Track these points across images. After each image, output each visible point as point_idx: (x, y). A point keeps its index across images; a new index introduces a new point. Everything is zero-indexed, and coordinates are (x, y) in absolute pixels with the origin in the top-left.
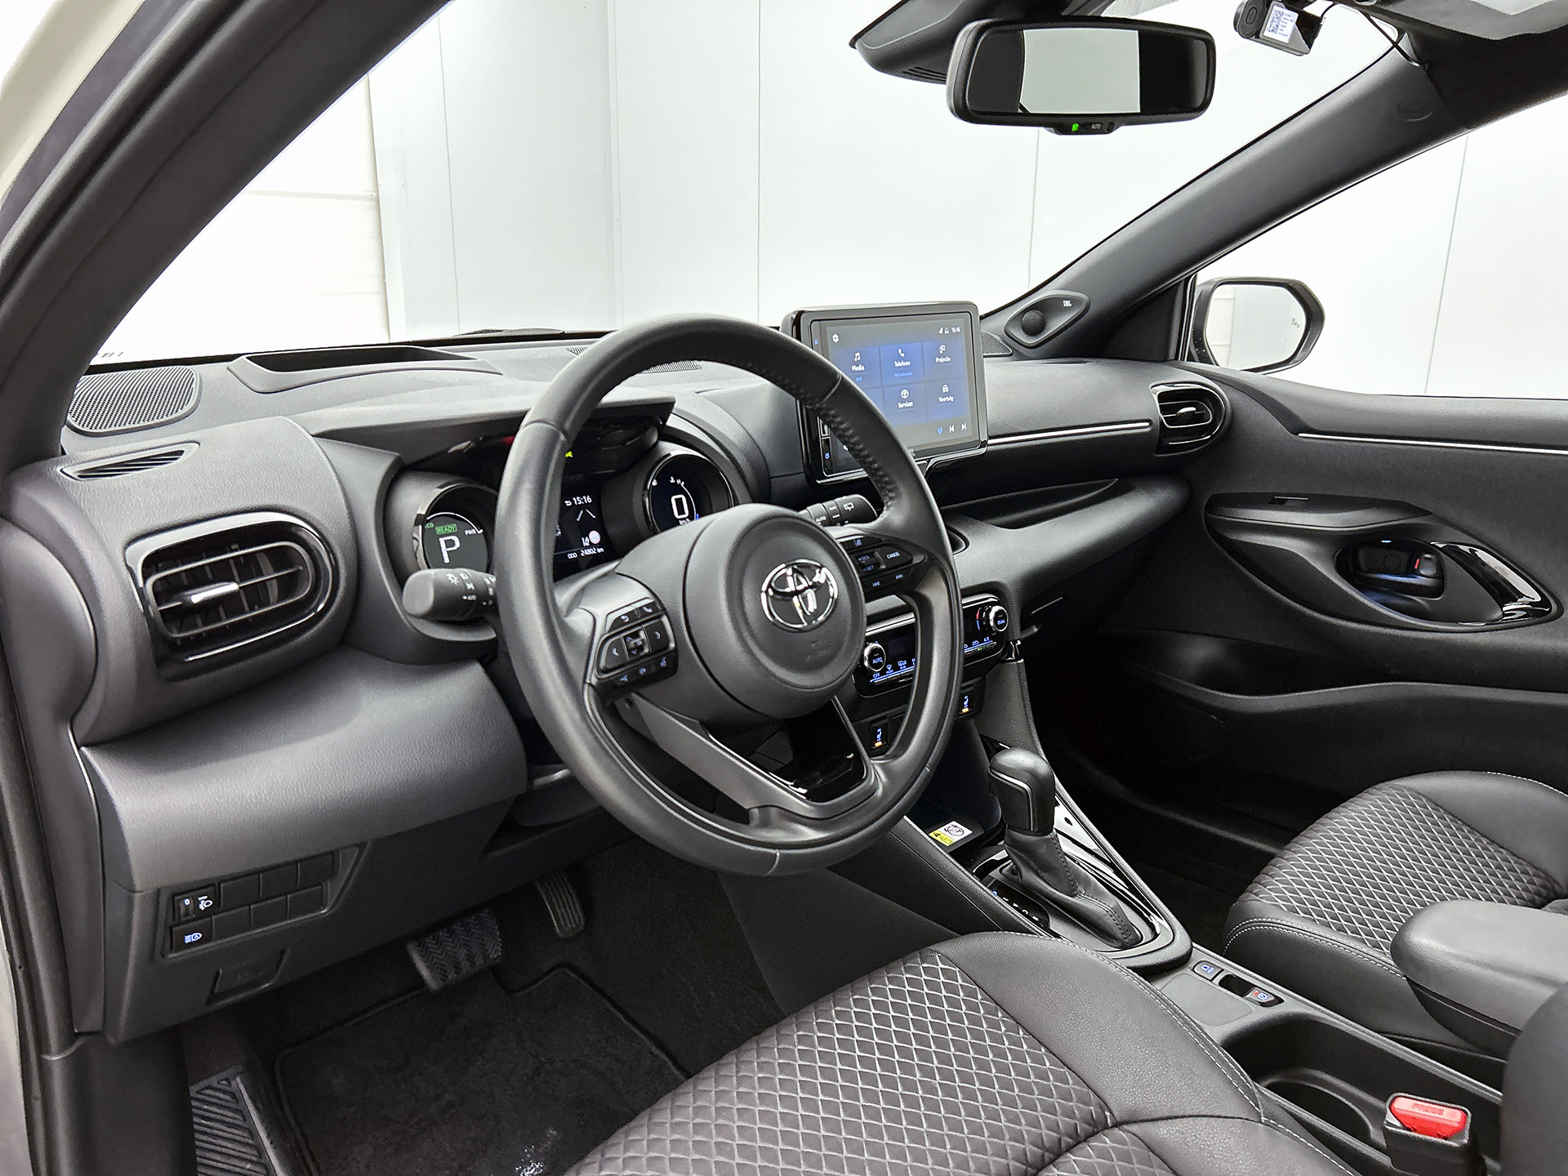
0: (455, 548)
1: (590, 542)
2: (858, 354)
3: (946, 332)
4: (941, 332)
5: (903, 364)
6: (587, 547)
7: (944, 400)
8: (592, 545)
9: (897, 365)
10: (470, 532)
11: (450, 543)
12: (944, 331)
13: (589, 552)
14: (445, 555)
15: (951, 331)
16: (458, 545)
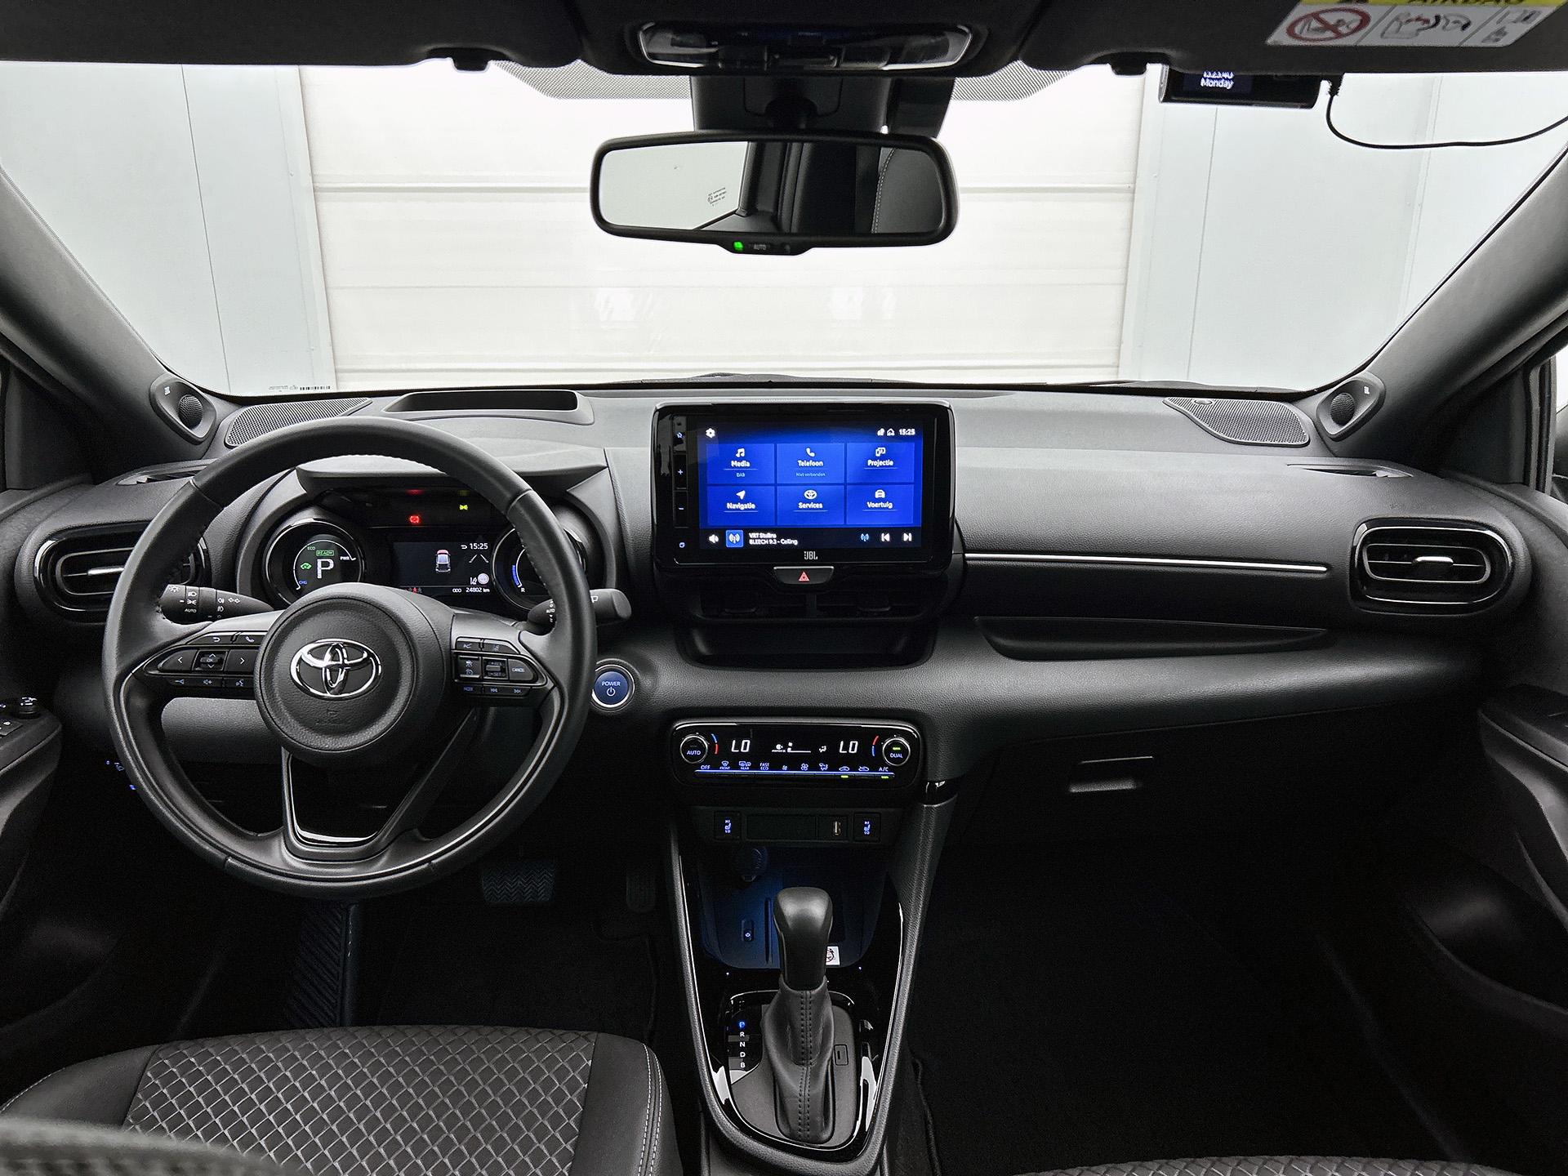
0: (329, 568)
1: (478, 582)
6: (473, 586)
8: (478, 584)
10: (345, 558)
11: (325, 564)
13: (475, 590)
14: (319, 572)
16: (332, 566)
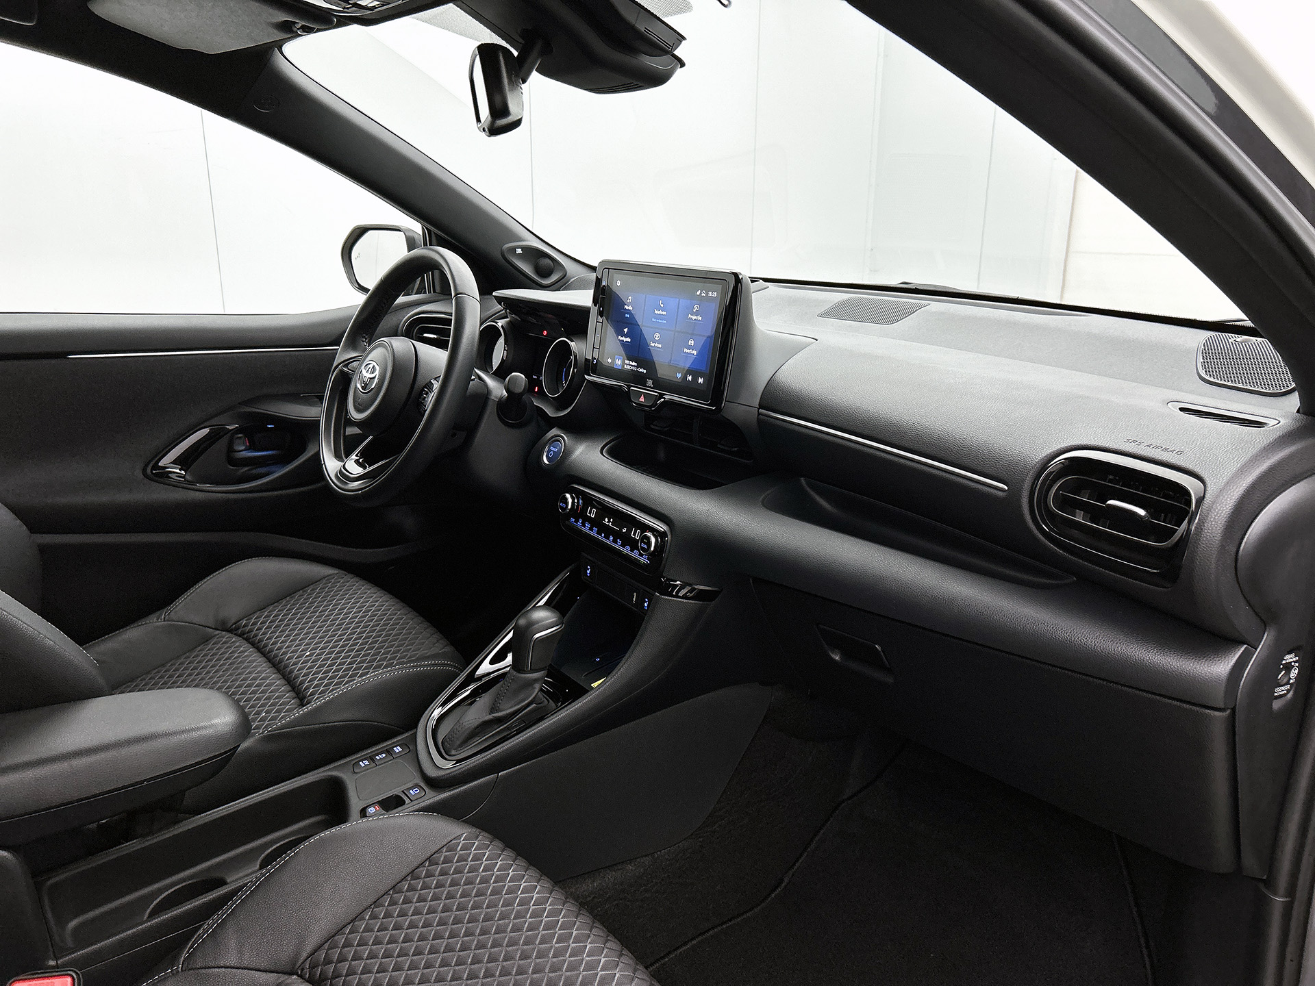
2: (630, 298)
3: (703, 294)
4: (698, 293)
5: (661, 312)
7: (688, 351)
9: (656, 312)
12: (701, 293)
15: (707, 294)
